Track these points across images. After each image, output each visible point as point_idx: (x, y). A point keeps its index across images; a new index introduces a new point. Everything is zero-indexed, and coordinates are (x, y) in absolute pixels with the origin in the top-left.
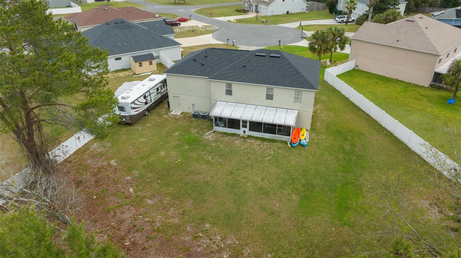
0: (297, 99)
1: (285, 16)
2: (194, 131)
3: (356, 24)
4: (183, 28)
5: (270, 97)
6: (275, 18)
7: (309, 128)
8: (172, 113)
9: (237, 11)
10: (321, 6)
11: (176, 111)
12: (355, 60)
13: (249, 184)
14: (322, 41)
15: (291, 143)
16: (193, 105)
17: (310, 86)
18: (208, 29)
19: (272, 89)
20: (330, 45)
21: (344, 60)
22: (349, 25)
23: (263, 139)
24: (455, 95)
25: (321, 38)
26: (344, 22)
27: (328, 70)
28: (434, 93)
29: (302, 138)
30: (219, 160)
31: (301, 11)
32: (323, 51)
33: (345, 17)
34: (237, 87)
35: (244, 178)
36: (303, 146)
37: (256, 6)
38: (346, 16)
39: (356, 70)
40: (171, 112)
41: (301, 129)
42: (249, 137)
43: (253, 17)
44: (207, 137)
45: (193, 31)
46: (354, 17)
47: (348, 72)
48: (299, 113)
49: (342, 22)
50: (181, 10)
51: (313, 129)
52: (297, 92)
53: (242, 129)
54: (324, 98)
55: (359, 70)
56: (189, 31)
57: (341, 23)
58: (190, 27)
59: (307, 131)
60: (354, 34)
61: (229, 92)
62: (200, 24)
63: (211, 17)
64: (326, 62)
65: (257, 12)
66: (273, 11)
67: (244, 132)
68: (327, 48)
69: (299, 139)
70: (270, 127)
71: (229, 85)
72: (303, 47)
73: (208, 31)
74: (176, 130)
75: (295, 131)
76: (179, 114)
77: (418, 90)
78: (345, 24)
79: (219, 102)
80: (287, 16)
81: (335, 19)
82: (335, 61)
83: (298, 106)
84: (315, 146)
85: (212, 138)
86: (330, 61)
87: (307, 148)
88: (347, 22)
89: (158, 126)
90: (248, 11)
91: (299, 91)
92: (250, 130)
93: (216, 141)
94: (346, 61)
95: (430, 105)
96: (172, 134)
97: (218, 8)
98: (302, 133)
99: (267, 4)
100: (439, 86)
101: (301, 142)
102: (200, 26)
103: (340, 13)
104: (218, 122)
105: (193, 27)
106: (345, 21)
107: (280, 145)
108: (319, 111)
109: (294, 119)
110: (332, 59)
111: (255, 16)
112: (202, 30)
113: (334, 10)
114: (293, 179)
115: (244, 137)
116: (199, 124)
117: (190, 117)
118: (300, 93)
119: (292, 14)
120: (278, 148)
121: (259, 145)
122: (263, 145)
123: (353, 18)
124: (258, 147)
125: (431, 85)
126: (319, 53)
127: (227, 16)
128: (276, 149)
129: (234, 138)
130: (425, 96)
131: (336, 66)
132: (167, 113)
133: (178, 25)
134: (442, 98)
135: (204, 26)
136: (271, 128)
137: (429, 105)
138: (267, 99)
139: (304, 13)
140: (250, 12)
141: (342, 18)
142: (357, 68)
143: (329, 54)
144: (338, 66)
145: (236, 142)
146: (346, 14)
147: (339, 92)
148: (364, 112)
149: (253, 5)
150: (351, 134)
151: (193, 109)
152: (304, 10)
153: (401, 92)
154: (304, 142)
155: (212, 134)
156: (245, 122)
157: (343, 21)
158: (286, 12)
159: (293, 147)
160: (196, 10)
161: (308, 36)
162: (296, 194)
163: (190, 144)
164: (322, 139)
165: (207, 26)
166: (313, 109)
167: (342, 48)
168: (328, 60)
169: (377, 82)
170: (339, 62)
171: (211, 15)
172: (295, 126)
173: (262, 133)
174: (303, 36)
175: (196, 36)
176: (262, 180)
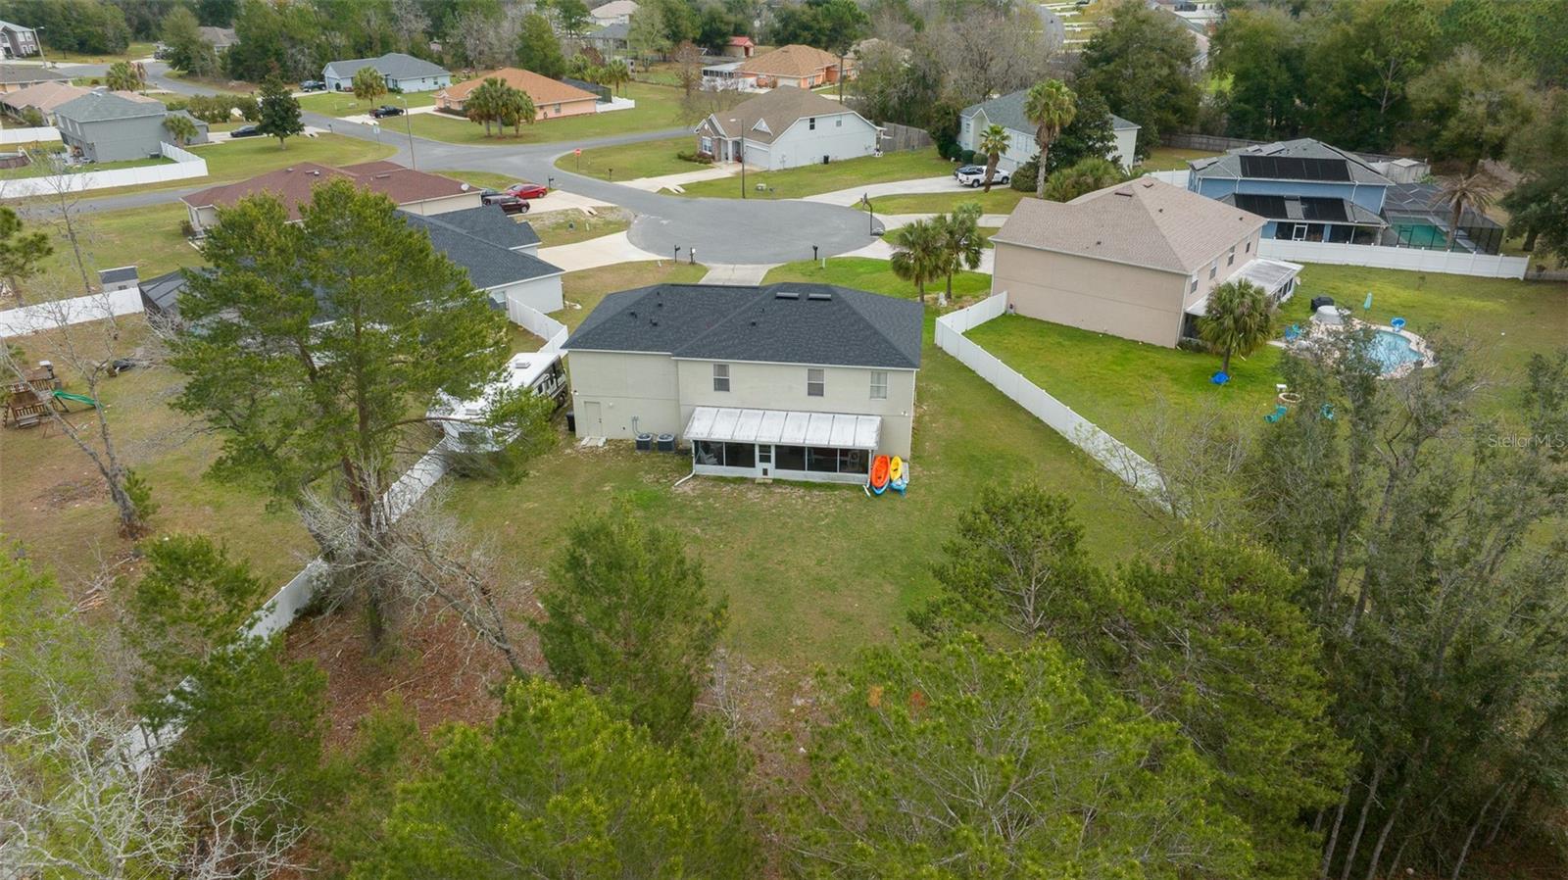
0: (877, 391)
1: (820, 171)
2: (648, 479)
3: (1013, 187)
4: (539, 217)
5: (816, 390)
6: (792, 178)
7: (908, 454)
8: (583, 443)
9: (680, 157)
10: (916, 137)
11: (592, 435)
12: (1005, 293)
13: (792, 574)
14: (923, 250)
15: (869, 489)
16: (635, 419)
17: (904, 362)
18: (611, 217)
19: (821, 371)
20: (944, 257)
21: (980, 293)
22: (995, 192)
23: (809, 486)
24: (1226, 364)
25: (921, 242)
26: (980, 185)
27: (941, 320)
28: (1186, 361)
29: (895, 477)
30: (719, 534)
31: (862, 153)
32: (927, 274)
33: (981, 171)
34: (741, 373)
35: (780, 563)
36: (898, 491)
37: (737, 145)
38: (985, 168)
39: (1011, 315)
40: (581, 439)
41: (891, 459)
42: (777, 482)
43: (729, 175)
44: (680, 490)
45: (571, 226)
46: (1005, 170)
47: (992, 321)
48: (882, 422)
49: (976, 184)
50: (515, 160)
51: (916, 457)
52: (876, 376)
53: (760, 466)
54: (937, 388)
55: (1018, 317)
56: (559, 226)
57: (972, 186)
58: (558, 213)
59: (903, 461)
60: (1005, 220)
61: (722, 385)
62: (586, 204)
63: (610, 180)
64: (937, 299)
65: (739, 159)
66: (784, 156)
67: (765, 472)
68: (937, 267)
69: (888, 478)
70: (822, 457)
71: (722, 369)
72: (878, 261)
73: (610, 223)
74: (604, 480)
75: (877, 463)
76: (600, 444)
77: (1152, 356)
78: (983, 188)
79: (698, 409)
80: (824, 171)
81: (957, 176)
82: (959, 297)
83: (879, 406)
84: (923, 491)
85: (693, 490)
86: (948, 296)
87: (906, 496)
88: (988, 185)
89: (558, 474)
90: (713, 157)
91: (879, 374)
92: (778, 467)
93: (704, 496)
94: (988, 295)
95: (1175, 388)
96: (598, 489)
97: (621, 148)
98: (892, 467)
99: (768, 138)
100: (1198, 344)
101: (894, 485)
102: (585, 209)
103: (968, 158)
104: (702, 453)
105: (565, 212)
106: (982, 181)
107: (847, 494)
108: (927, 418)
109: (874, 435)
110: (953, 292)
111: (737, 173)
112: (593, 220)
113: (952, 148)
114: (882, 557)
115: (764, 484)
116: (654, 463)
117: (629, 449)
118: (882, 376)
119: (839, 164)
120: (845, 500)
121: (802, 497)
122: (812, 497)
123: (1004, 173)
124: (800, 500)
125: (1181, 344)
126: (919, 279)
127: (656, 176)
128: (839, 502)
129: (743, 487)
130: (1166, 370)
131: (961, 308)
132: (570, 445)
133: (524, 209)
134: (1204, 372)
135: (596, 209)
136: (825, 458)
137: (1173, 390)
138: (809, 394)
139: (870, 158)
140: (720, 160)
141: (974, 173)
142: (1012, 311)
143: (944, 279)
144: (965, 310)
145: (750, 495)
146: (984, 161)
147: (970, 370)
148: (1029, 413)
149: (726, 142)
150: (1000, 461)
151: (635, 428)
152: (872, 151)
153: (1114, 363)
154: (898, 483)
155: (691, 482)
156: (765, 448)
157: (978, 181)
158: (822, 160)
159: (878, 495)
160: (562, 159)
161: (887, 229)
162: (892, 584)
163: (646, 508)
164: (936, 476)
165: (605, 208)
166: (913, 414)
167: (974, 263)
168: (942, 295)
169: (1059, 343)
170: (969, 298)
171: (611, 173)
172: (876, 448)
173: (806, 472)
174: (875, 231)
175: (582, 240)
176: (819, 563)
